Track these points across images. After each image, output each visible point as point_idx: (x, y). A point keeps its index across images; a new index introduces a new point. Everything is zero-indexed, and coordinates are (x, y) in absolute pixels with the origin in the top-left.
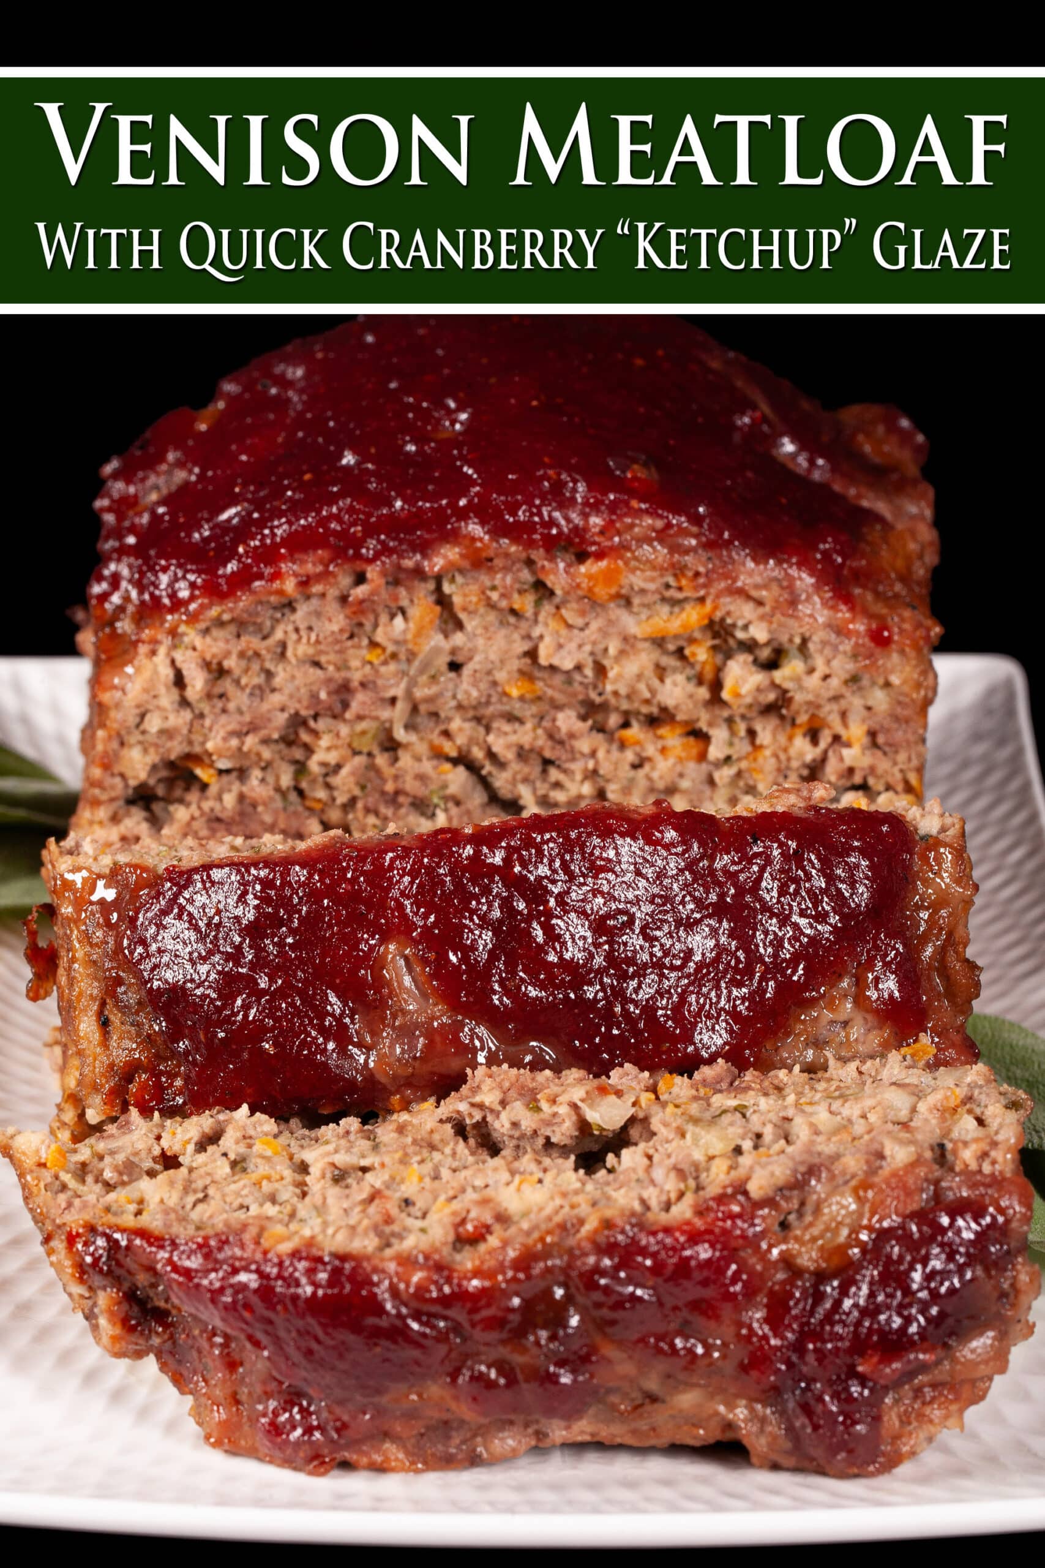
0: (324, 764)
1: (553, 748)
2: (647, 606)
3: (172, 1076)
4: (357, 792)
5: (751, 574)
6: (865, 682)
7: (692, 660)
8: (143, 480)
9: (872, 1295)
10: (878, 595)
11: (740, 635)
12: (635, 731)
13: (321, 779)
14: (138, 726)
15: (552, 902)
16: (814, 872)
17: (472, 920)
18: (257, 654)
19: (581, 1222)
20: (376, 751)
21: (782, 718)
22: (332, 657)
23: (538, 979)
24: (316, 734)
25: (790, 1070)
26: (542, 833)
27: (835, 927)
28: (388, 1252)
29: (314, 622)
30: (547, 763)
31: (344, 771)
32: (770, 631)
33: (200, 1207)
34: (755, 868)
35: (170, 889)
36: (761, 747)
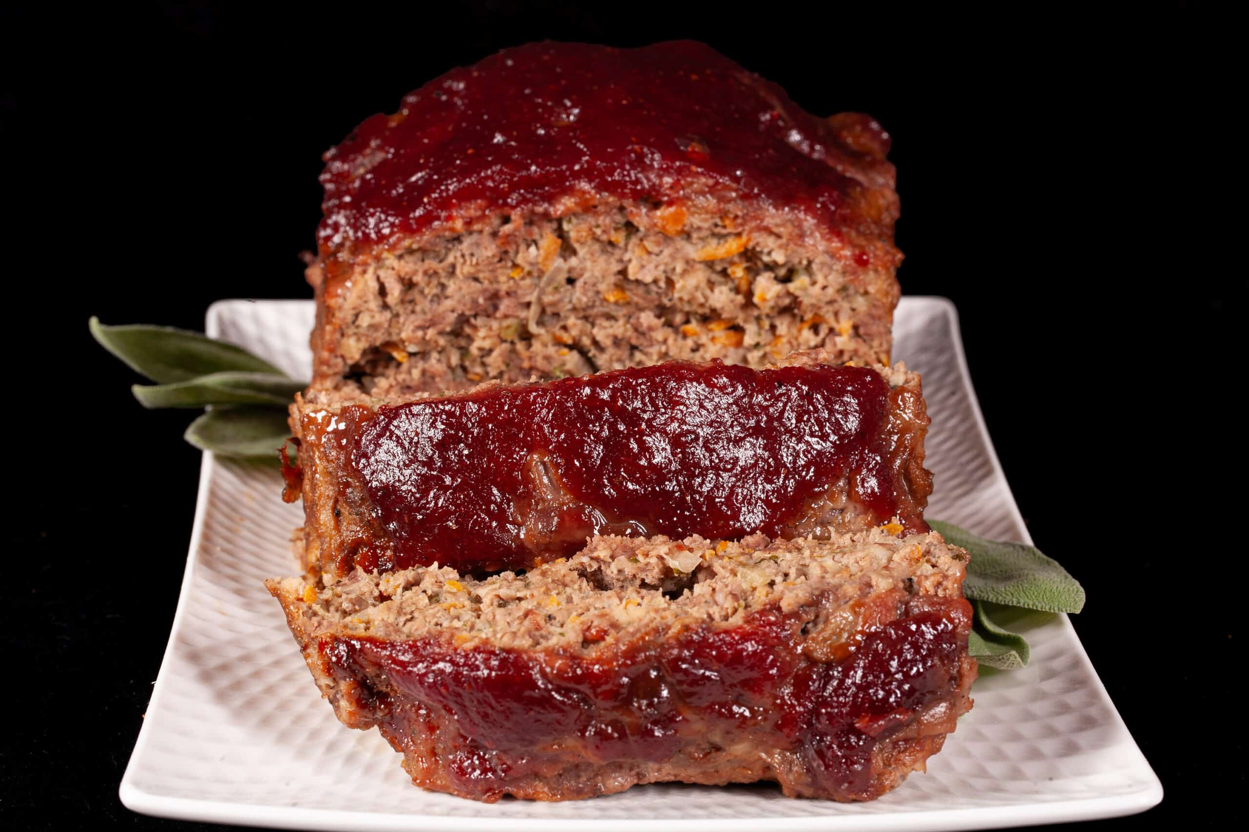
0: (481, 349)
1: (638, 338)
2: (702, 239)
3: (384, 549)
4: (503, 368)
5: (773, 217)
6: (851, 291)
7: (733, 276)
8: (354, 160)
9: (864, 676)
10: (858, 232)
11: (766, 259)
12: (694, 326)
13: (479, 360)
14: (354, 322)
15: (644, 426)
16: (820, 406)
17: (589, 437)
18: (436, 273)
19: (669, 627)
20: (516, 340)
21: (794, 316)
22: (487, 274)
23: (634, 477)
24: (475, 328)
25: (806, 538)
26: (636, 379)
27: (834, 443)
28: (539, 648)
29: (475, 250)
30: (633, 348)
31: (495, 354)
32: (787, 256)
33: (409, 624)
34: (780, 404)
35: (384, 420)
36: (780, 336)
